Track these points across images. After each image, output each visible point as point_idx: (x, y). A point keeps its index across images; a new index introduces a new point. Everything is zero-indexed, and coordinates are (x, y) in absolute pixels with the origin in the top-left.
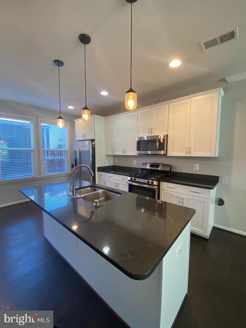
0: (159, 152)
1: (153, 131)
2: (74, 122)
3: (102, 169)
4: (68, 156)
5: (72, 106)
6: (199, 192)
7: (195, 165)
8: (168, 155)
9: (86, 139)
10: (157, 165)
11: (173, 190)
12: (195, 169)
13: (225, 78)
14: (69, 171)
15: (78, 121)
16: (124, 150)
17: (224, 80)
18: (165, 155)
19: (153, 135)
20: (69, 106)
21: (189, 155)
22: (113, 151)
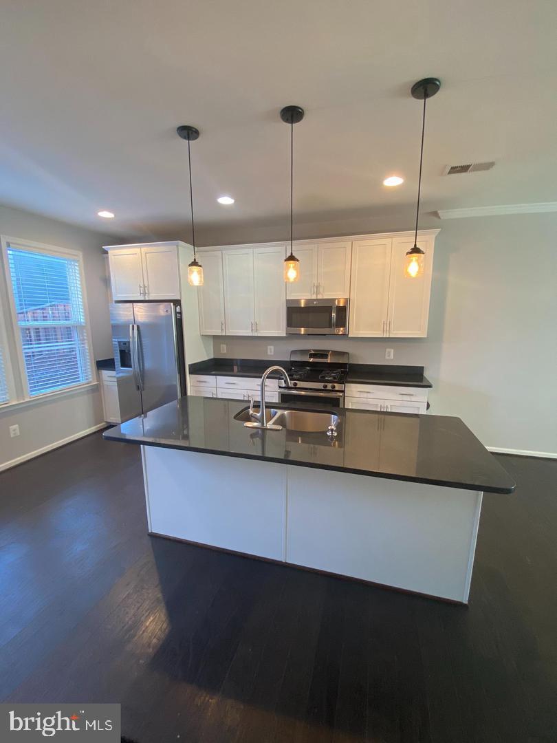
0: (336, 331)
1: (321, 290)
2: (106, 252)
3: (199, 369)
4: (86, 341)
5: (110, 211)
6: (412, 393)
7: (388, 350)
8: (349, 336)
9: (151, 299)
10: (323, 354)
11: (369, 396)
12: (387, 358)
13: (439, 212)
14: (91, 380)
15: (116, 251)
16: (255, 326)
17: (435, 214)
18: (345, 335)
19: (320, 297)
20: (102, 211)
21: (388, 334)
22: (223, 328)
